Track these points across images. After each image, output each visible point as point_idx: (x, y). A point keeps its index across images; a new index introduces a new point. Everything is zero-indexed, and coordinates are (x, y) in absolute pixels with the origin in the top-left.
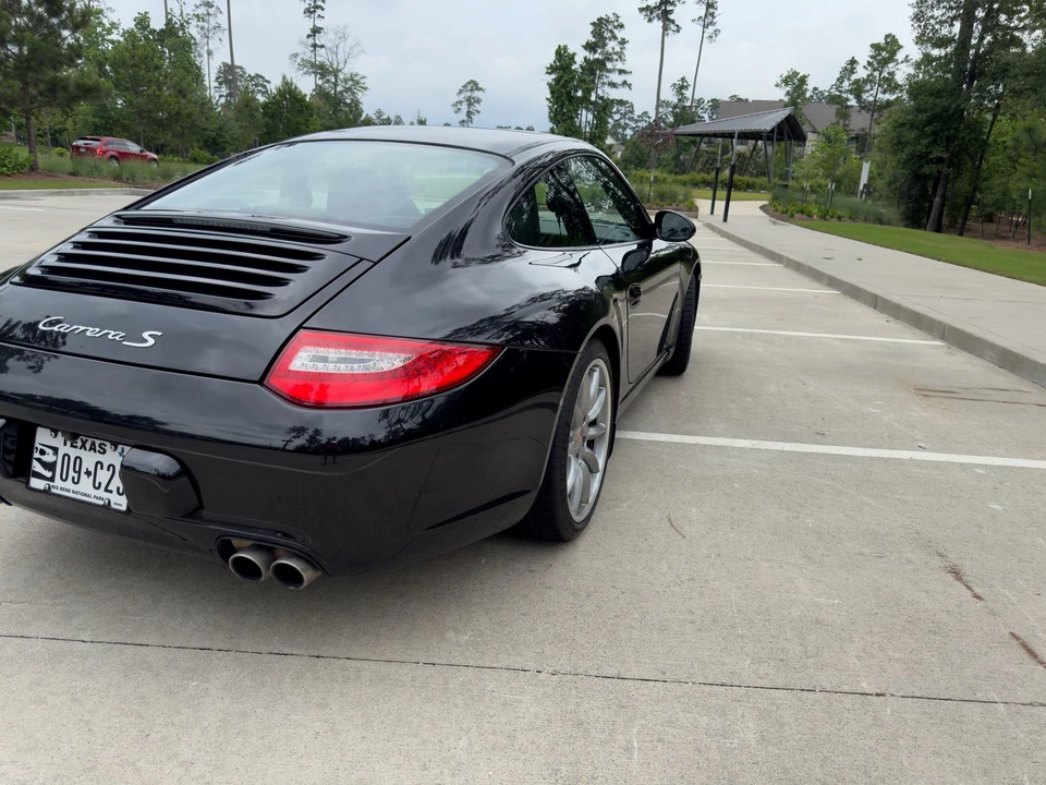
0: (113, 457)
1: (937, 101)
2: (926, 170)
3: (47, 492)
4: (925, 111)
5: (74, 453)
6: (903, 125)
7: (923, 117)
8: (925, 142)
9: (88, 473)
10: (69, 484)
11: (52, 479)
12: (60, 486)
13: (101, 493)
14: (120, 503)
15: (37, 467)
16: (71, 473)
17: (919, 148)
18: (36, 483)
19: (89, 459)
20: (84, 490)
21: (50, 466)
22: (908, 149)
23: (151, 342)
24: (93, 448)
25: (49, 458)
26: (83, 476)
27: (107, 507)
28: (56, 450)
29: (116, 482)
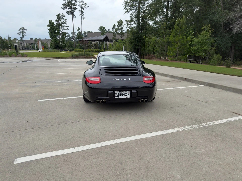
0: (127, 92)
1: (137, 34)
2: (137, 47)
3: (118, 98)
4: (135, 36)
5: (121, 93)
6: (132, 39)
7: (135, 38)
8: (136, 42)
9: (124, 95)
10: (121, 96)
11: (119, 96)
12: (120, 97)
13: (126, 96)
14: (129, 97)
15: (116, 95)
16: (121, 95)
17: (135, 43)
18: (116, 97)
19: (123, 93)
20: (123, 96)
21: (118, 95)
22: (133, 44)
24: (124, 92)
25: (118, 94)
27: (127, 98)
28: (118, 93)
29: (128, 95)
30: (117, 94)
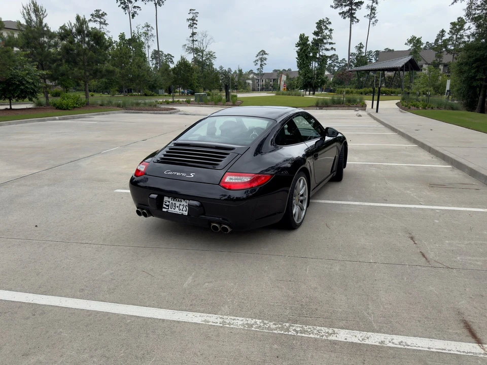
0: (183, 203)
1: (478, 52)
2: (475, 84)
3: (167, 212)
4: (473, 57)
5: (174, 202)
7: (471, 60)
8: (473, 71)
9: (177, 207)
10: (173, 210)
11: (168, 209)
12: (170, 210)
13: (181, 211)
14: (186, 213)
15: (164, 206)
16: (173, 207)
17: (470, 74)
18: (164, 210)
19: (178, 204)
20: (177, 211)
21: (168, 206)
22: (465, 75)
23: (193, 176)
24: (179, 201)
25: (168, 204)
26: (176, 208)
27: (182, 214)
28: (169, 202)
29: (185, 208)
30: (166, 202)
